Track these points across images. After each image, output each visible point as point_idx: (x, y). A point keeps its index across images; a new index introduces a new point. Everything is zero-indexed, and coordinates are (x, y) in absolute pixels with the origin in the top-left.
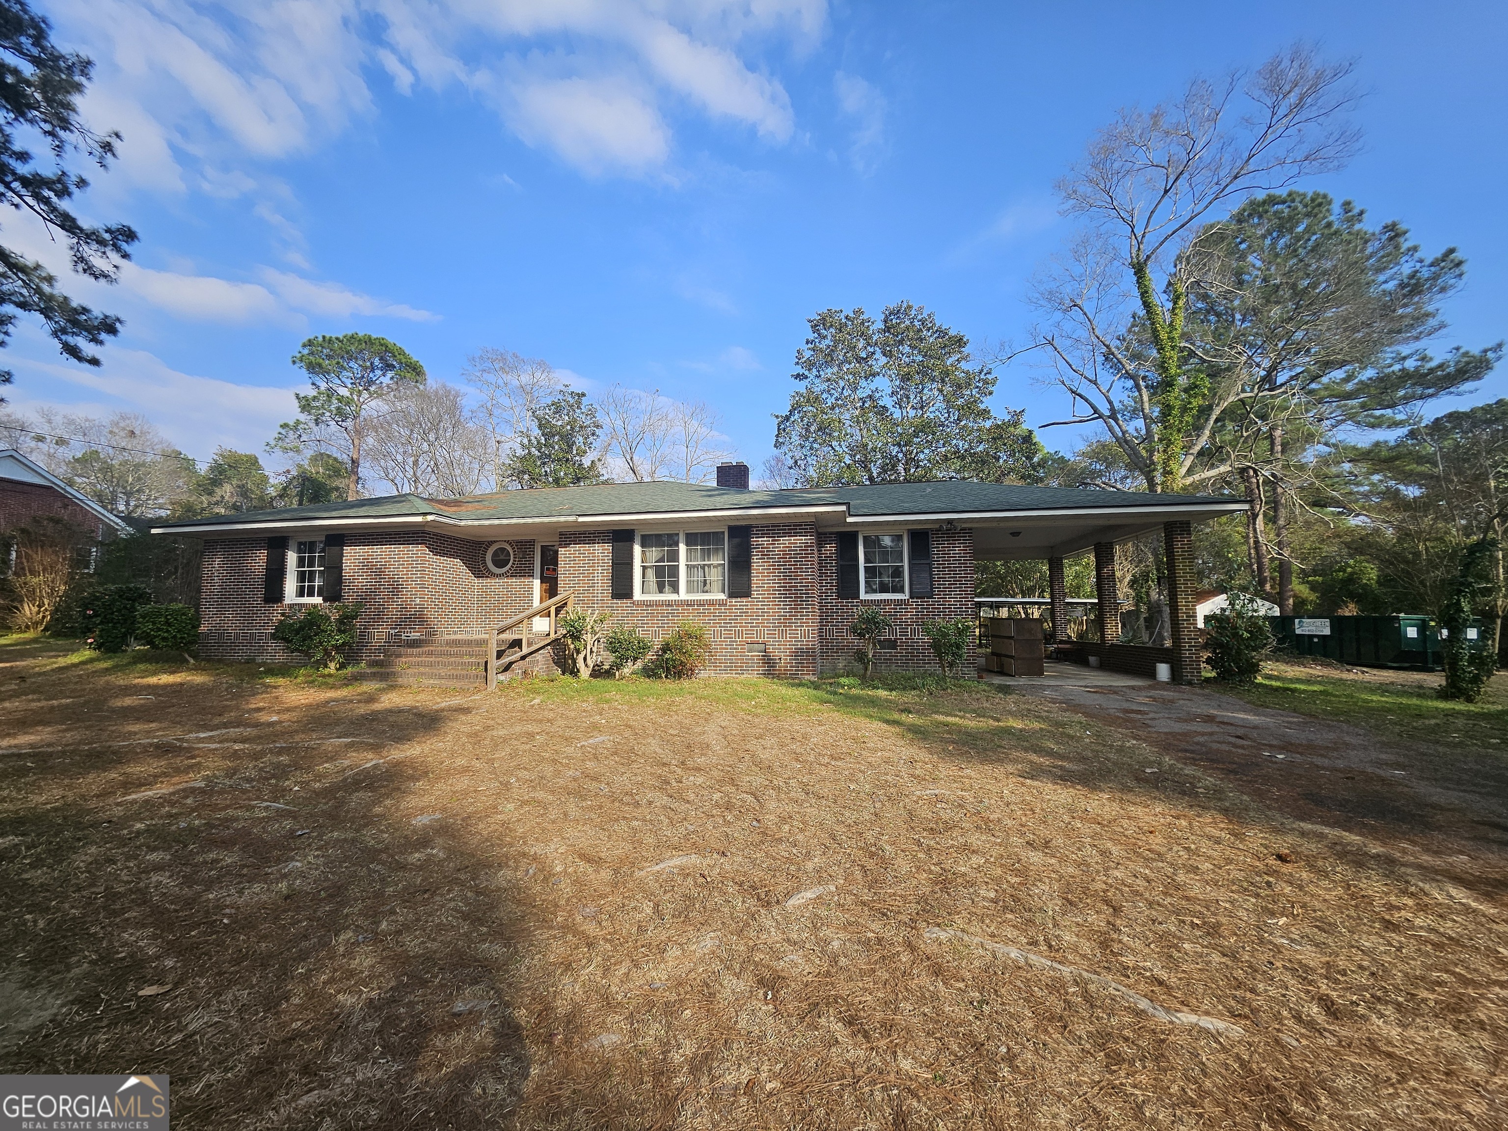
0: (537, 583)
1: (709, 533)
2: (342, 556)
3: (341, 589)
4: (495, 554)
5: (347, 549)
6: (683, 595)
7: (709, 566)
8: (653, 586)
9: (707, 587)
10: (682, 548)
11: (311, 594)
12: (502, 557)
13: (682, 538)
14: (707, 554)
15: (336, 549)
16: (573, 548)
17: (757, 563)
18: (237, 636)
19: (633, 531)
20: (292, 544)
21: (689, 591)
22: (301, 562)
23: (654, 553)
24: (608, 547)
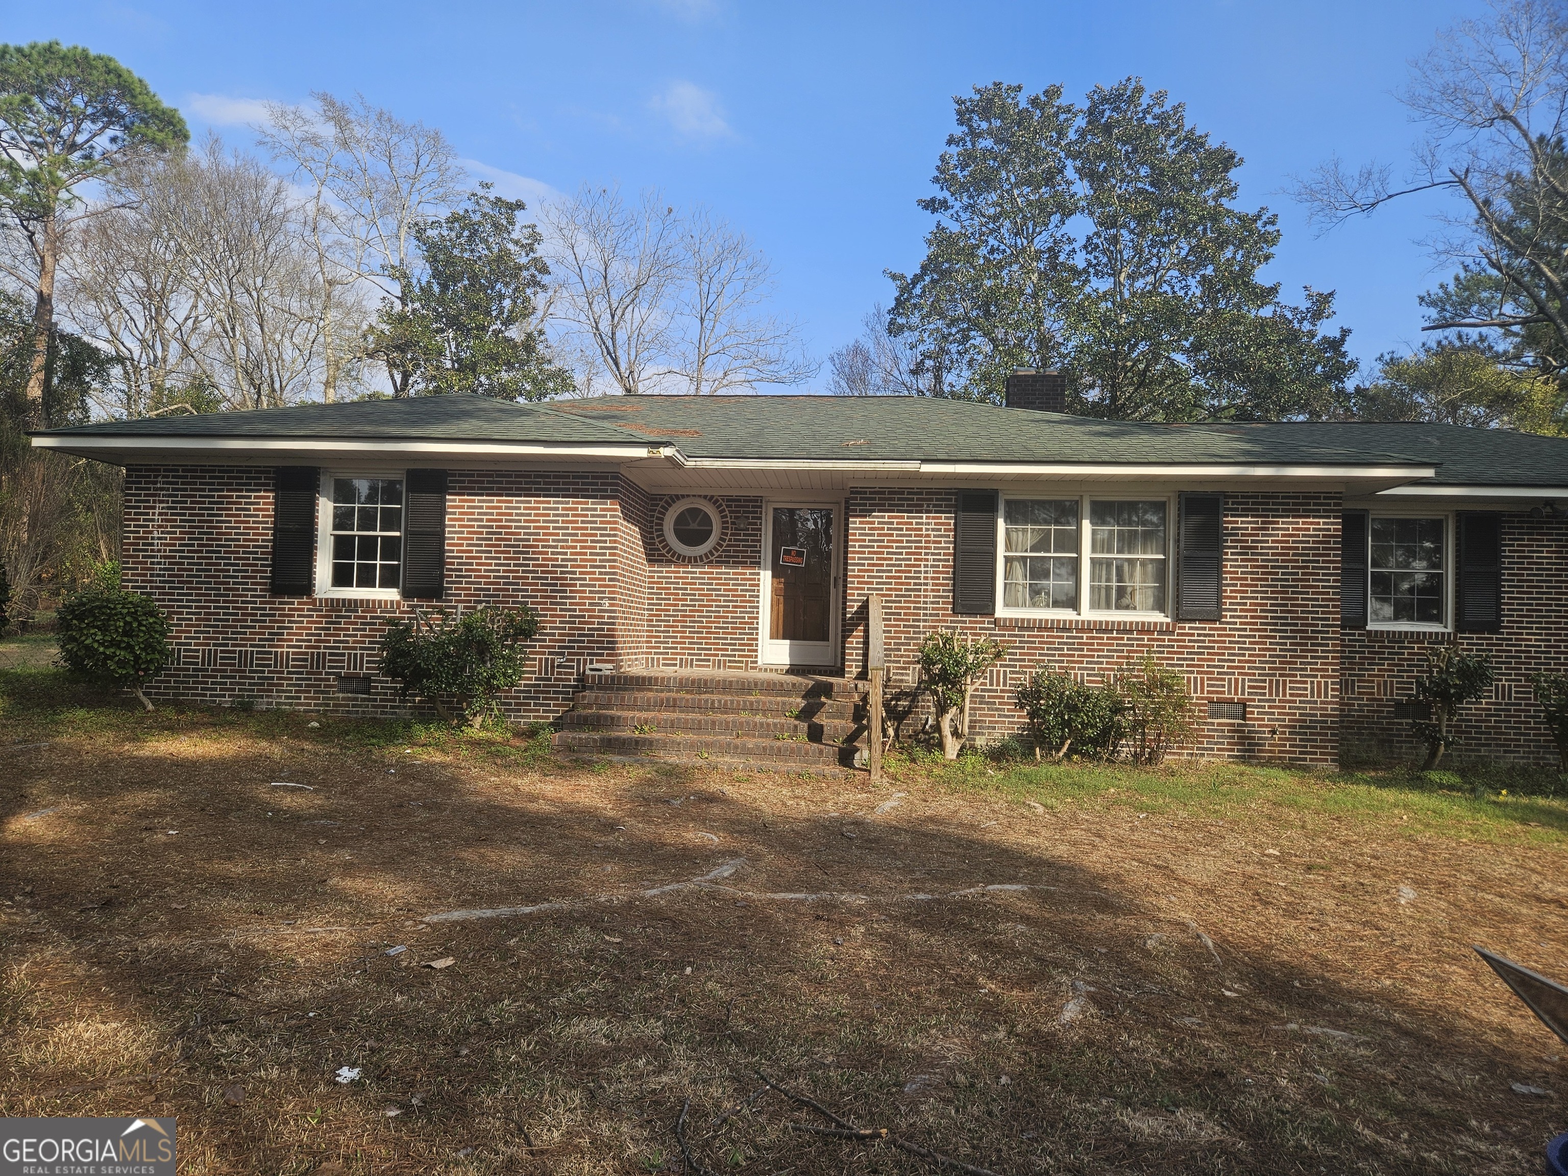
0: (766, 577)
1: (1137, 503)
2: (442, 512)
3: (442, 576)
4: (680, 520)
5: (453, 501)
6: (1087, 613)
7: (1131, 562)
8: (1024, 593)
9: (1126, 601)
10: (1087, 526)
11: (366, 580)
12: (694, 526)
13: (1086, 508)
14: (1128, 542)
15: (432, 498)
16: (879, 519)
17: (1232, 563)
18: (210, 657)
19: (996, 491)
20: (327, 482)
21: (1095, 605)
22: (341, 520)
23: (1027, 534)
24: (947, 520)
